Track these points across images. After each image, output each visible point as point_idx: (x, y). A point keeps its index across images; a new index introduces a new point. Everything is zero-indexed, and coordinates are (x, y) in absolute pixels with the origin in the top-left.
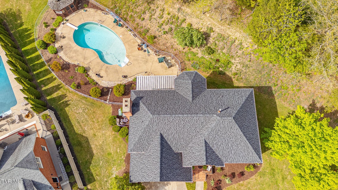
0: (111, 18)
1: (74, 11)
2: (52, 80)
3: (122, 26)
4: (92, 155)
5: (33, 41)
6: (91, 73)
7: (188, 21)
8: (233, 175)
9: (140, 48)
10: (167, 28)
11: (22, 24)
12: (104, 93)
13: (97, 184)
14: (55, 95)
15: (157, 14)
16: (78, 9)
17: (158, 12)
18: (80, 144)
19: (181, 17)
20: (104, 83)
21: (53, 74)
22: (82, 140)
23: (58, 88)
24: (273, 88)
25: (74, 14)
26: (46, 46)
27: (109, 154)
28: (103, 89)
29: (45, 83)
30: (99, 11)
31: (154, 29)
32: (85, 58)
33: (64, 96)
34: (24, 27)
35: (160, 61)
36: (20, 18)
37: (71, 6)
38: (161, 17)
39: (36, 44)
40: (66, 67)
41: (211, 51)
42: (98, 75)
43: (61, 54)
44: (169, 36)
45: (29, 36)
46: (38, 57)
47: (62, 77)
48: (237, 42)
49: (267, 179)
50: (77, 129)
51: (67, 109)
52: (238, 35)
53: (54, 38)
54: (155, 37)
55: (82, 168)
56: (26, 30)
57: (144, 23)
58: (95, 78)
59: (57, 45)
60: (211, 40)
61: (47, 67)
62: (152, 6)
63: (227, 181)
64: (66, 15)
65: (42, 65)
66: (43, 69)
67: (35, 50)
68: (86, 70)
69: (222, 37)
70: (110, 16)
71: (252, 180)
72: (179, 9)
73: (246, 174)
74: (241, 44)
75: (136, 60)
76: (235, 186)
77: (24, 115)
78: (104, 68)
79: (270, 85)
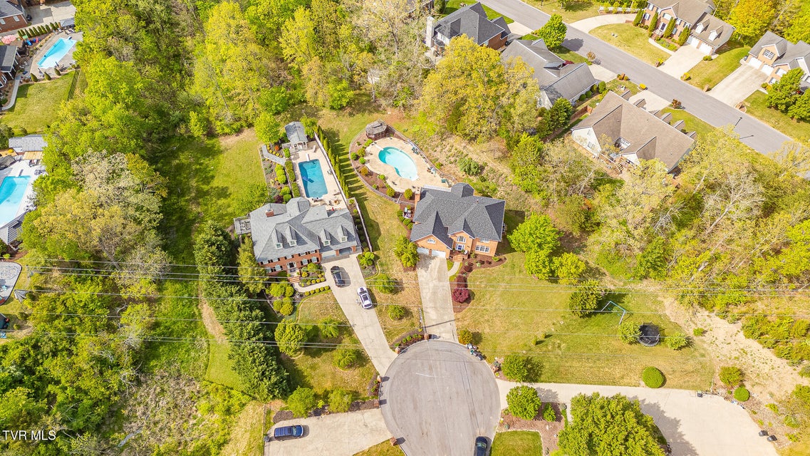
0: (410, 146)
1: (383, 137)
2: (357, 181)
3: (417, 154)
4: (380, 234)
5: (348, 153)
6: (388, 181)
7: (470, 156)
8: (482, 263)
9: (429, 170)
10: (453, 159)
11: (338, 141)
12: (396, 195)
13: (381, 252)
15: (447, 148)
16: (385, 136)
17: (448, 147)
18: (372, 226)
19: (465, 153)
20: (397, 189)
21: (359, 178)
22: (375, 224)
23: (360, 187)
24: (526, 213)
25: (381, 140)
26: (357, 158)
27: (393, 235)
28: (396, 193)
30: (401, 141)
31: (442, 159)
32: (385, 171)
33: (365, 194)
34: (340, 143)
35: (443, 182)
36: (338, 136)
37: (382, 133)
38: (450, 151)
39: (350, 156)
40: (370, 174)
41: (484, 180)
42: (394, 183)
43: (368, 165)
44: (453, 165)
45: (343, 150)
46: (348, 165)
47: (366, 181)
48: (503, 176)
49: (508, 269)
50: (371, 216)
51: (365, 202)
52: (505, 170)
53: (364, 154)
54: (442, 165)
55: (373, 240)
56: (341, 145)
57: (435, 154)
58: (391, 184)
59: (366, 158)
60: (485, 171)
61: (355, 172)
62: (444, 142)
63: (478, 265)
64: (376, 139)
65: (352, 170)
66: (352, 173)
67: (348, 159)
68: (385, 179)
69: (493, 171)
70: (410, 145)
71: (497, 268)
72: (465, 147)
73: (493, 264)
74: (507, 177)
75: (425, 178)
76: (483, 269)
77: (333, 202)
78: (399, 179)
79: (524, 210)
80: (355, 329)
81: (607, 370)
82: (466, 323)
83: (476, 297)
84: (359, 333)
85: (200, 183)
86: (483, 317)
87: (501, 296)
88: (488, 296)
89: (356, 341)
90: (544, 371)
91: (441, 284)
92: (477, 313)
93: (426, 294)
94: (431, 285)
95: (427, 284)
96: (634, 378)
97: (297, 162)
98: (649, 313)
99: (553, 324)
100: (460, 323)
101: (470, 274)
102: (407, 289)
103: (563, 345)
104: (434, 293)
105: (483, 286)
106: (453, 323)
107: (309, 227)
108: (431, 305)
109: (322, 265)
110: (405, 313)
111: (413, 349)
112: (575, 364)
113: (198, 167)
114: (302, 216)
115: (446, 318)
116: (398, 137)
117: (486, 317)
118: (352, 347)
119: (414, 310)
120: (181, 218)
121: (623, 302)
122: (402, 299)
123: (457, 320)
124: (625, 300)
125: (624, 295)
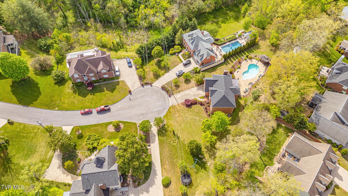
0: (262, 74)
1: (263, 63)
3: (259, 77)
4: (210, 72)
5: (249, 54)
6: (238, 70)
7: (263, 95)
8: (206, 109)
9: (251, 83)
12: (232, 73)
14: (229, 62)
18: (214, 69)
19: (264, 93)
20: (235, 74)
21: (237, 60)
22: (215, 70)
23: (232, 62)
24: (239, 124)
25: (261, 63)
26: (247, 57)
29: (234, 59)
30: (264, 71)
32: (244, 68)
33: (229, 64)
34: (254, 51)
36: (258, 49)
40: (240, 63)
41: (252, 103)
42: (238, 71)
43: (245, 61)
45: (251, 53)
46: (242, 56)
47: (236, 63)
50: (218, 68)
51: (225, 65)
53: (251, 59)
54: (256, 87)
55: (207, 70)
56: (253, 52)
57: (261, 83)
58: (237, 71)
59: (248, 60)
60: (256, 102)
63: (204, 107)
64: (260, 61)
65: (240, 57)
67: (245, 54)
68: (239, 68)
71: (205, 115)
73: (207, 113)
75: (246, 82)
76: (203, 110)
77: (222, 54)
78: (241, 73)
80: (168, 73)
81: (167, 162)
82: (178, 108)
83: (190, 109)
84: (167, 75)
85: (221, 21)
86: (181, 113)
87: (192, 118)
88: (191, 113)
89: (163, 75)
90: (163, 137)
91: (192, 96)
92: (182, 111)
93: (187, 92)
94: (191, 93)
95: (191, 91)
96: (165, 174)
97: (238, 40)
98: (198, 181)
99: (184, 140)
100: (177, 106)
101: (200, 105)
102: (187, 85)
103: (175, 144)
104: (188, 95)
105: (195, 111)
106: (177, 103)
107: (200, 44)
108: (183, 95)
109: (191, 58)
110: (177, 86)
111: (164, 93)
112: (167, 149)
113: (229, 18)
114: (204, 41)
115: (178, 101)
116: (266, 69)
117: (181, 114)
118: (161, 74)
119: (179, 89)
120: (205, 21)
121: (202, 169)
122: (183, 85)
123: (179, 104)
124: (203, 170)
125: (206, 170)
